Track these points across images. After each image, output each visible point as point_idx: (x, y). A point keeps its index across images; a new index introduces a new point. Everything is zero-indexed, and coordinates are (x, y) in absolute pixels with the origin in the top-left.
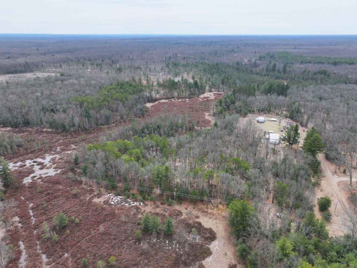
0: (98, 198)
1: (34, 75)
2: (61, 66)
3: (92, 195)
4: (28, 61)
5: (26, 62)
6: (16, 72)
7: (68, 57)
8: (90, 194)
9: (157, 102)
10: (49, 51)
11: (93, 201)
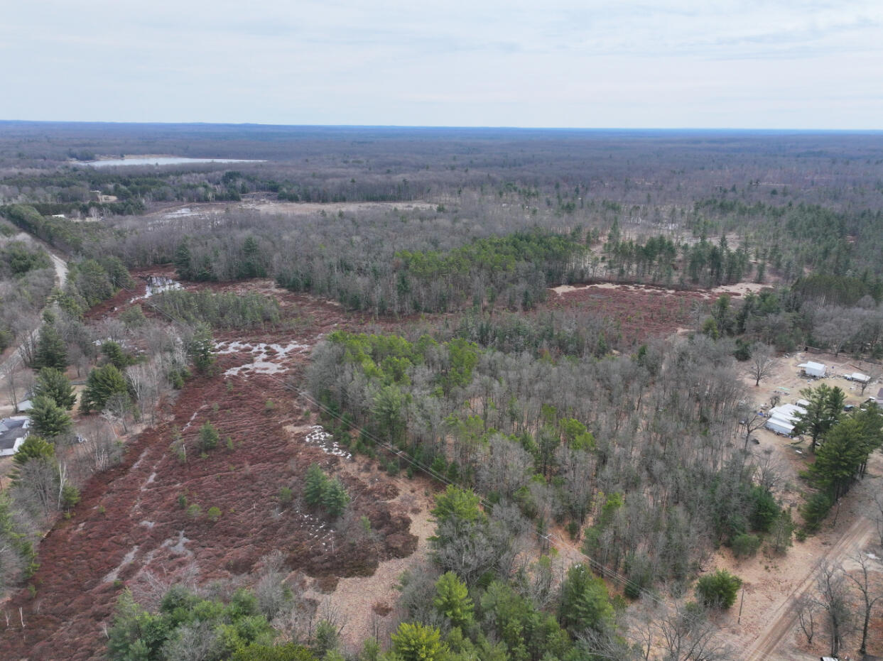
0: (295, 426)
1: (409, 206)
2: (460, 192)
3: (291, 419)
4: (408, 179)
5: (404, 180)
6: (383, 199)
7: (491, 175)
8: (290, 417)
9: (588, 287)
10: (471, 162)
11: (284, 427)
